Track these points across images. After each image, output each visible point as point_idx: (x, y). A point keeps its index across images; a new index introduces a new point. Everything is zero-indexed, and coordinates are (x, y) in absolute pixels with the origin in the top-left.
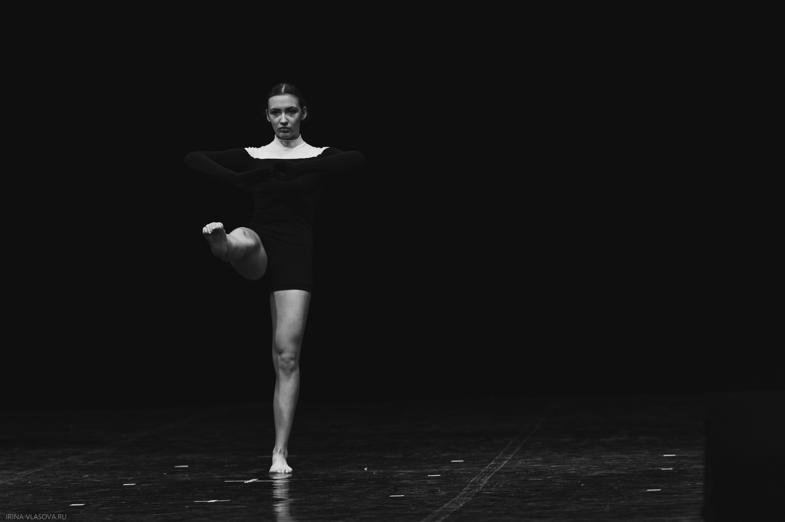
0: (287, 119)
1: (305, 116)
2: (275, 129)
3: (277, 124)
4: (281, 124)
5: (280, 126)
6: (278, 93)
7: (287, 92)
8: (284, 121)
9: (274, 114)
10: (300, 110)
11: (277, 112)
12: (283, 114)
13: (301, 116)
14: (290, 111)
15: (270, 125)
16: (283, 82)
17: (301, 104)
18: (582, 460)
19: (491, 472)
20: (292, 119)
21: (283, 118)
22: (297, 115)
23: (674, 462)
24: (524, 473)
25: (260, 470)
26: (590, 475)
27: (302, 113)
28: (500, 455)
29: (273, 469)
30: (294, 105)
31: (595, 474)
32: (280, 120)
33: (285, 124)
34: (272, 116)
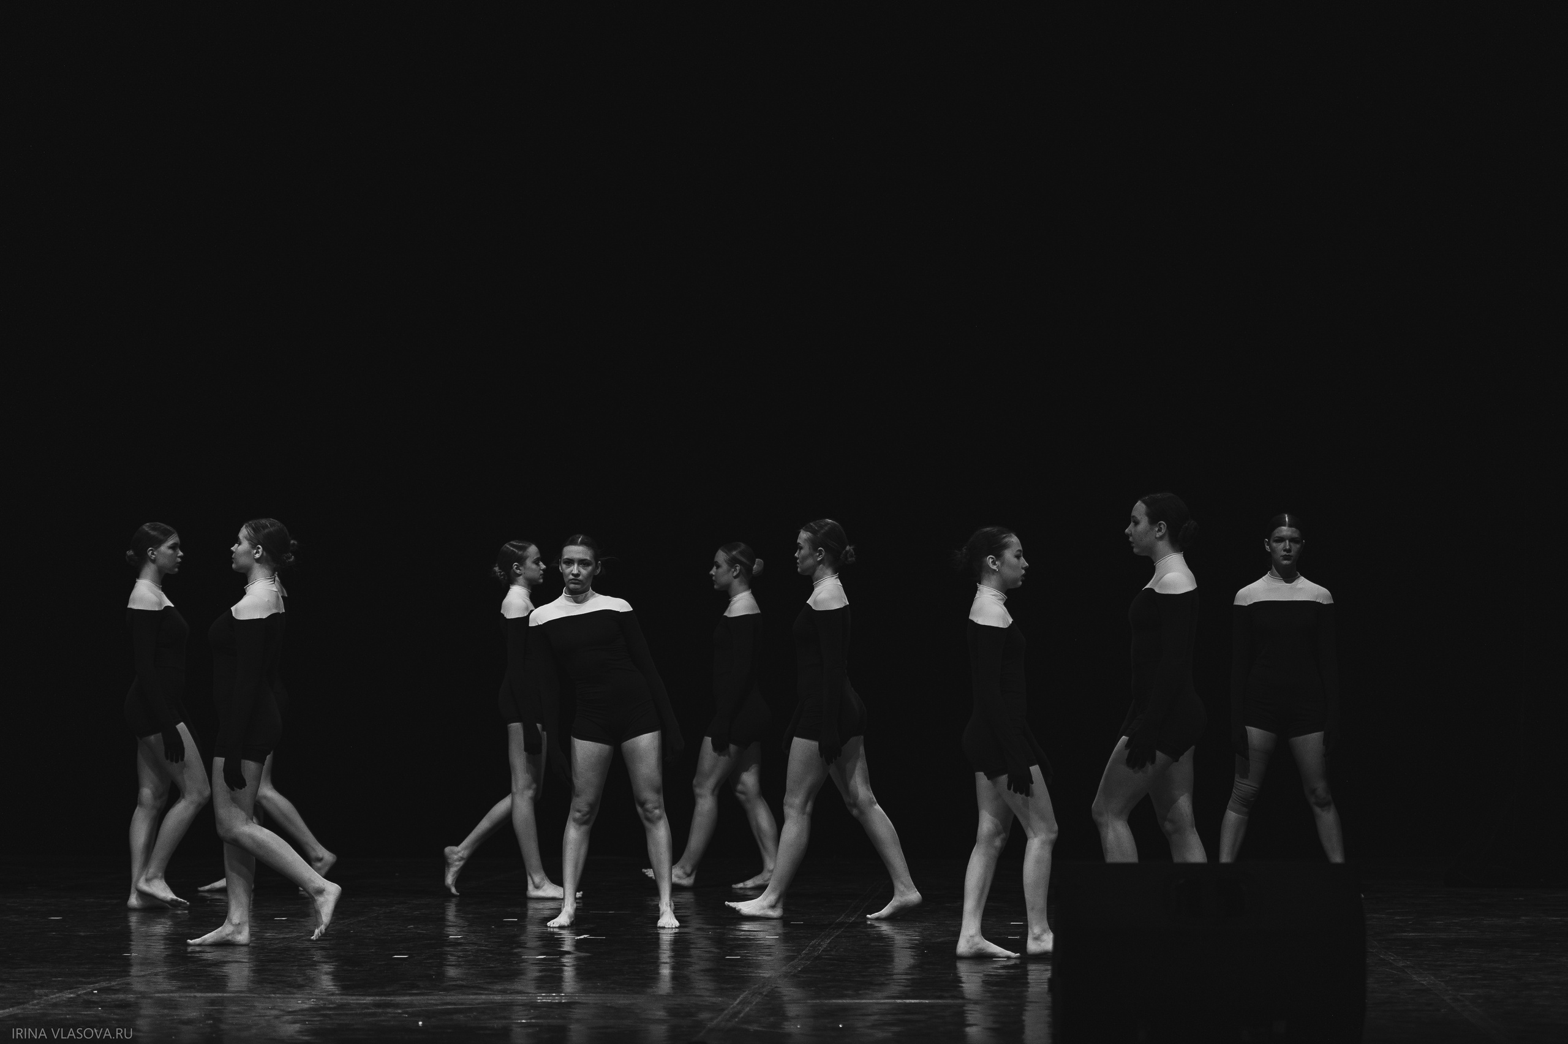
0: (579, 571)
1: (598, 571)
2: (566, 580)
3: (569, 575)
4: (573, 575)
5: (571, 577)
6: (574, 543)
7: (582, 543)
8: (575, 572)
9: (567, 565)
10: (594, 564)
11: (570, 562)
12: (576, 565)
13: (594, 570)
14: (583, 563)
15: (561, 575)
16: (581, 533)
17: (596, 557)
18: (926, 926)
19: (832, 936)
20: (584, 572)
21: (575, 569)
22: (590, 568)
23: (1021, 930)
24: (865, 937)
25: (592, 926)
26: (933, 941)
27: (597, 567)
28: (842, 918)
29: (661, 923)
30: (588, 558)
31: (939, 940)
32: (572, 571)
33: (577, 575)
34: (564, 566)
